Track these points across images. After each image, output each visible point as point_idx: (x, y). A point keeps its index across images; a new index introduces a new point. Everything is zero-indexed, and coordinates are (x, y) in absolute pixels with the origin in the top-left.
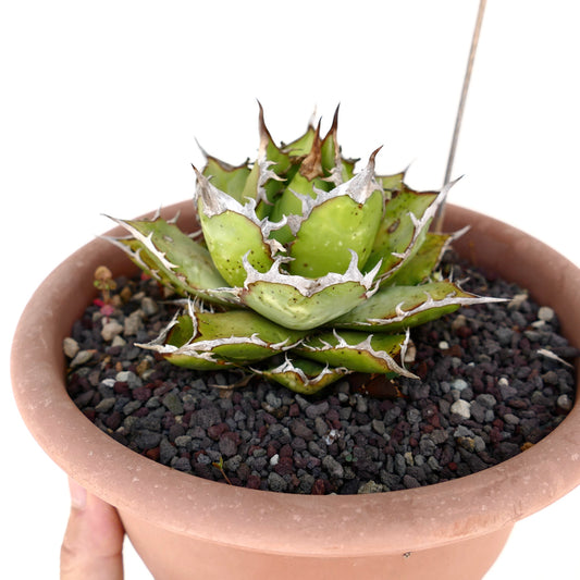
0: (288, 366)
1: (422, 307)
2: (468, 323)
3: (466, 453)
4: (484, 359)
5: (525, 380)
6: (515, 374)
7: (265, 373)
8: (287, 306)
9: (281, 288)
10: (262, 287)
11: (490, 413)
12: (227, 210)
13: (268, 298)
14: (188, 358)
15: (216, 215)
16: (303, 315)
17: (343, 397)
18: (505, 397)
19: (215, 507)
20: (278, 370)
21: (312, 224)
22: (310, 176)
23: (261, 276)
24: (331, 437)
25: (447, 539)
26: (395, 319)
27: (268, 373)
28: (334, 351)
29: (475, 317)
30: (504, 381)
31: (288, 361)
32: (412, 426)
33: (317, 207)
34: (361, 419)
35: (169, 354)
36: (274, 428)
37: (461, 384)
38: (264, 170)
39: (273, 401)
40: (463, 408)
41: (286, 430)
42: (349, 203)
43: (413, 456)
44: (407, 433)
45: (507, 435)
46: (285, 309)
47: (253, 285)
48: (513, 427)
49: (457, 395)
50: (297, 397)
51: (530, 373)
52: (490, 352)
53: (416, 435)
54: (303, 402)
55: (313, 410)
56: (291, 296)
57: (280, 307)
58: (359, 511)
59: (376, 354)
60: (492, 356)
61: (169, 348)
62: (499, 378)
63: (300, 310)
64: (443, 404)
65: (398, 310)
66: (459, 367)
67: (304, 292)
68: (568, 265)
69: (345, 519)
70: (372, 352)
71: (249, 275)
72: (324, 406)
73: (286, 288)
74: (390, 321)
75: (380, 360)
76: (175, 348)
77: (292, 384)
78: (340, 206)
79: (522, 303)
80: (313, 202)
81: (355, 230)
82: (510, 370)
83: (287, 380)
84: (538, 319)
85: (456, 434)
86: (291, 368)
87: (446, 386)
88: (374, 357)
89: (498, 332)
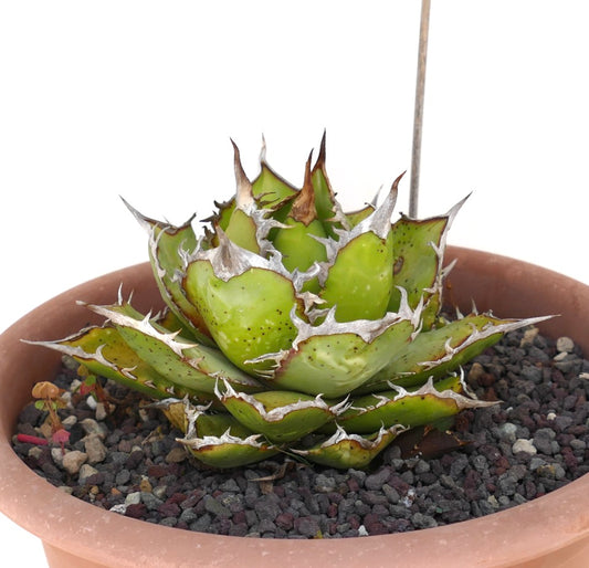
0: (341, 435)
1: (469, 341)
2: (486, 370)
3: (549, 481)
4: (524, 398)
5: (572, 410)
6: (562, 406)
7: (311, 451)
8: (344, 360)
9: (340, 338)
10: (316, 343)
11: (555, 445)
12: (251, 267)
13: (322, 355)
14: (232, 446)
15: (237, 276)
16: (360, 366)
17: (398, 462)
18: (563, 427)
19: (361, 553)
20: (331, 441)
21: (339, 270)
22: (307, 220)
23: (316, 330)
24: (410, 498)
25: (577, 534)
26: (444, 359)
27: (316, 451)
28: (392, 405)
29: (491, 362)
30: (552, 416)
31: (340, 429)
32: (481, 474)
33: (341, 249)
34: (427, 478)
35: (209, 447)
36: (346, 504)
37: (510, 428)
38: (261, 220)
39: (325, 482)
40: (526, 446)
41: (359, 503)
42: (374, 240)
43: (497, 498)
44: (479, 481)
45: (580, 459)
46: (341, 364)
47: (304, 342)
48: (582, 451)
49: (513, 438)
50: (352, 471)
51: (577, 401)
52: (528, 390)
53: (491, 480)
54: (361, 474)
55: (373, 480)
56: (352, 346)
57: (334, 364)
58: (495, 524)
59: (441, 394)
60: (530, 395)
61: (208, 440)
62: (546, 415)
63: (358, 361)
64: (504, 446)
65: (448, 347)
66: (500, 413)
67: (366, 337)
68: (576, 285)
69: (486, 533)
70: (437, 393)
71: (301, 331)
72: (385, 473)
73: (346, 337)
74: (439, 362)
75: (447, 400)
76: (215, 438)
77: (346, 456)
78: (364, 245)
79: (535, 338)
80: (337, 245)
81: (382, 270)
82: (555, 403)
83: (340, 452)
84: (558, 353)
85: (533, 467)
86: (344, 436)
87: (497, 431)
88: (440, 399)
89: (523, 372)
